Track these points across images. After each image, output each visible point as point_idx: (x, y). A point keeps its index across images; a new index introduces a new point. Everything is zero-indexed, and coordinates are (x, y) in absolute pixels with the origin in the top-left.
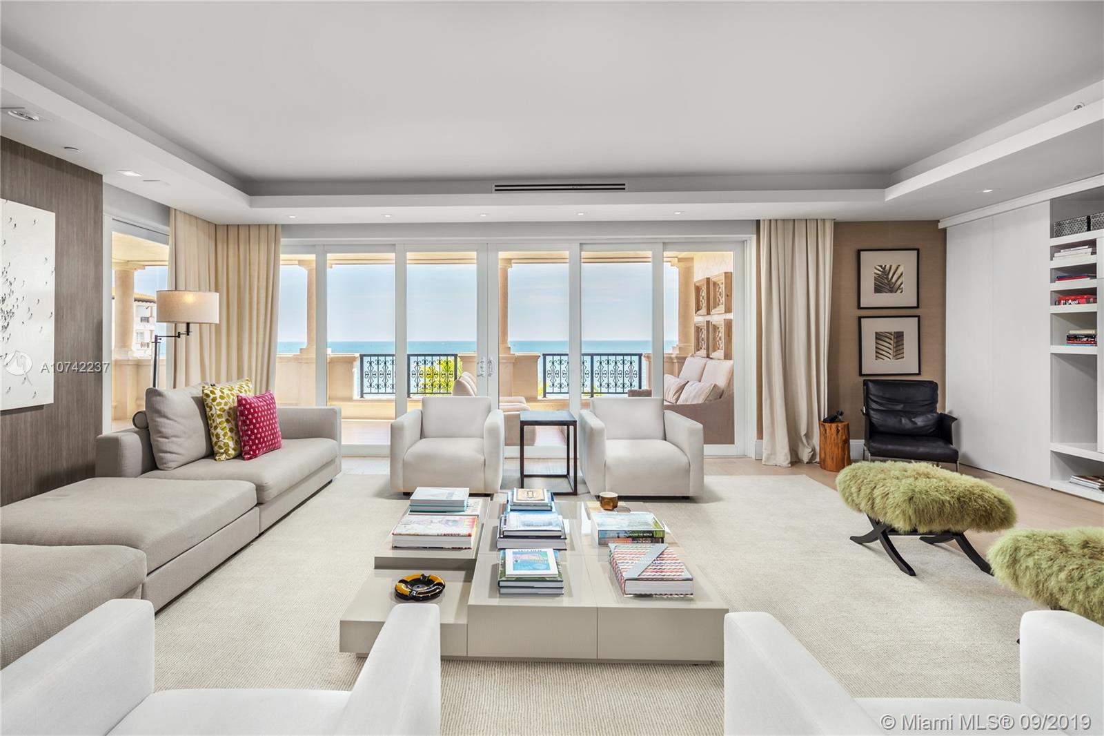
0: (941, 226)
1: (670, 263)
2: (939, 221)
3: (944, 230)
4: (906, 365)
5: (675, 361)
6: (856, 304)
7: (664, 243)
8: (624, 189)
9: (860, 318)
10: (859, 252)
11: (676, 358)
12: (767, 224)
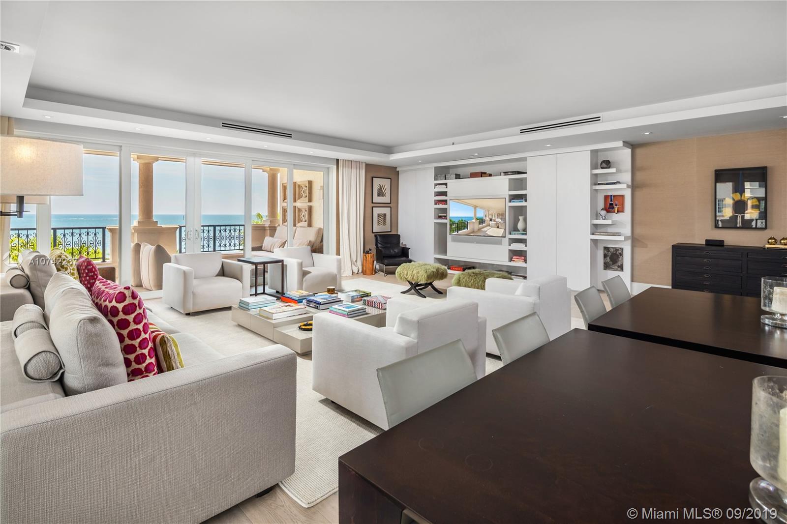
0: (397, 170)
1: (262, 170)
2: (396, 168)
3: (398, 171)
4: (386, 228)
5: (268, 228)
6: (371, 201)
7: (294, 165)
8: (291, 137)
9: (373, 207)
10: (373, 178)
11: (269, 227)
12: (342, 161)
